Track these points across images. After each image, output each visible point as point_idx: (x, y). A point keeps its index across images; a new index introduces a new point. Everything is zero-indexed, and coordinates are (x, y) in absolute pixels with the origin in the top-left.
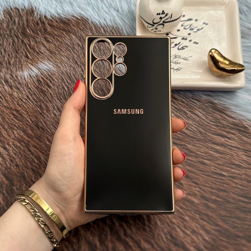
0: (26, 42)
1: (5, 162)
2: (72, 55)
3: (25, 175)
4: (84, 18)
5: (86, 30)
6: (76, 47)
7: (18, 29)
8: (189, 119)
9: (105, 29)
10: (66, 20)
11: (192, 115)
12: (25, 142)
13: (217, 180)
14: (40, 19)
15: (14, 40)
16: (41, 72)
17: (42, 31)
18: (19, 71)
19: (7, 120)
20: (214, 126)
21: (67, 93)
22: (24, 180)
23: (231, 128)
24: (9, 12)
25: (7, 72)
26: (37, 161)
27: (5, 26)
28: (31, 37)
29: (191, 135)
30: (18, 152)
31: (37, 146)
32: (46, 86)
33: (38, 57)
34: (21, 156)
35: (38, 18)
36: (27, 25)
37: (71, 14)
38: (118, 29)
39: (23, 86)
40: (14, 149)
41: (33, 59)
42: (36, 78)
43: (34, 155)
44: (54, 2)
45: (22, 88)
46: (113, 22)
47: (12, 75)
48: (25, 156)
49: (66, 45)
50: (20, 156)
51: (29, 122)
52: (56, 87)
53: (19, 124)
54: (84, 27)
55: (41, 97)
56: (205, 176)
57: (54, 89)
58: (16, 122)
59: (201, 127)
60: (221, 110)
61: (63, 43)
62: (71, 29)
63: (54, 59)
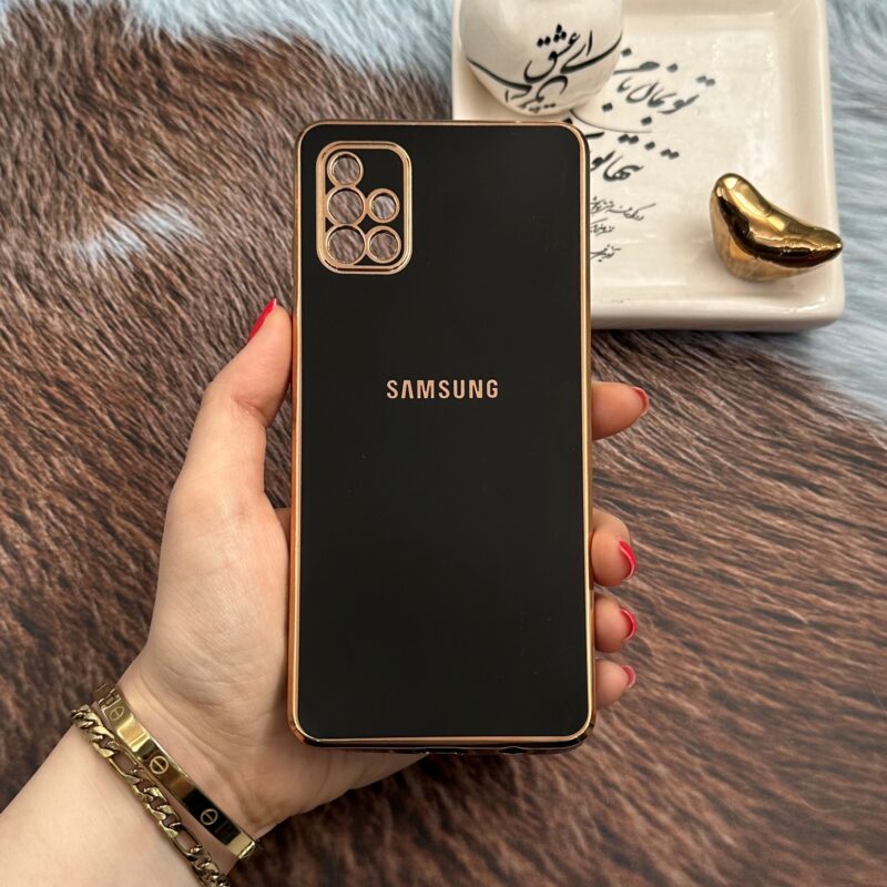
0: (92, 130)
1: (23, 570)
2: (263, 179)
3: (93, 617)
4: (306, 41)
5: (313, 86)
6: (276, 152)
7: (64, 82)
8: (679, 419)
9: (381, 84)
10: (240, 49)
11: (689, 404)
12: (94, 497)
13: (771, 637)
14: (144, 43)
15: (52, 124)
16: (148, 244)
17: (153, 91)
18: (70, 238)
19: (28, 418)
20: (765, 445)
21: (244, 322)
22: (89, 635)
23: (827, 454)
24: (29, 15)
25: (26, 242)
26: (138, 565)
27: (16, 71)
28: (111, 112)
29: (685, 477)
30: (66, 532)
31: (136, 512)
32: (168, 296)
33: (137, 186)
34: (79, 550)
35: (138, 40)
36: (98, 68)
37: (258, 26)
38: (429, 83)
39: (83, 294)
40: (53, 524)
41: (120, 196)
42: (129, 263)
43: (127, 544)
45: (79, 304)
46: (410, 58)
47: (42, 254)
48: (93, 549)
49: (237, 142)
50: (76, 548)
51: (106, 426)
52: (202, 298)
53: (69, 434)
54: (305, 76)
55: (148, 336)
56: (728, 624)
57: (196, 307)
58: (60, 426)
59: (720, 447)
60: (793, 386)
61: (226, 134)
62: (256, 82)
63: (196, 196)
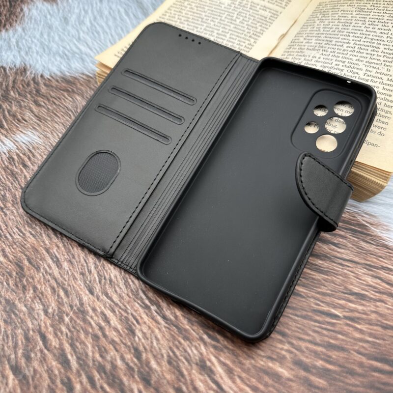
10: (72, 79)
16: (17, 146)
17: (33, 93)
28: (15, 101)
32: (21, 166)
33: (18, 126)
35: (32, 78)
36: (13, 87)
41: (10, 129)
42: (7, 154)
52: (36, 166)
55: (8, 183)
61: (60, 106)
62: (76, 89)
63: (42, 128)
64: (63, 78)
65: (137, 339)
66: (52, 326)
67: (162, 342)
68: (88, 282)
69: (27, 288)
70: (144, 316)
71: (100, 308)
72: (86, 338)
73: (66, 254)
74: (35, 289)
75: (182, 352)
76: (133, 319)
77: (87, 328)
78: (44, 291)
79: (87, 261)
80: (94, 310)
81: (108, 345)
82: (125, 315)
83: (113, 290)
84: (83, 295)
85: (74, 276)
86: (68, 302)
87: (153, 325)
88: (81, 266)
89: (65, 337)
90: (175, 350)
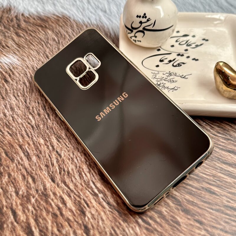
4: (66, 16)
14: (16, 17)
17: (16, 27)
32: (3, 81)
33: (3, 51)
37: (52, 13)
38: (103, 27)
44: (36, 3)
49: (38, 40)
54: (64, 24)
57: (12, 84)
61: (35, 37)
62: (48, 25)
63: (21, 53)
64: (39, 17)
65: (87, 219)
66: (21, 205)
67: (106, 222)
68: (51, 173)
69: (3, 174)
70: (93, 201)
71: (59, 193)
72: (47, 215)
73: (35, 150)
74: (9, 175)
75: (121, 231)
76: (84, 203)
77: (48, 207)
78: (16, 177)
79: (51, 157)
80: (55, 194)
81: (64, 222)
82: (79, 199)
83: (70, 180)
84: (47, 182)
85: (41, 167)
86: (34, 187)
87: (100, 208)
88: (46, 160)
89: (31, 214)
90: (116, 229)
